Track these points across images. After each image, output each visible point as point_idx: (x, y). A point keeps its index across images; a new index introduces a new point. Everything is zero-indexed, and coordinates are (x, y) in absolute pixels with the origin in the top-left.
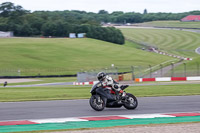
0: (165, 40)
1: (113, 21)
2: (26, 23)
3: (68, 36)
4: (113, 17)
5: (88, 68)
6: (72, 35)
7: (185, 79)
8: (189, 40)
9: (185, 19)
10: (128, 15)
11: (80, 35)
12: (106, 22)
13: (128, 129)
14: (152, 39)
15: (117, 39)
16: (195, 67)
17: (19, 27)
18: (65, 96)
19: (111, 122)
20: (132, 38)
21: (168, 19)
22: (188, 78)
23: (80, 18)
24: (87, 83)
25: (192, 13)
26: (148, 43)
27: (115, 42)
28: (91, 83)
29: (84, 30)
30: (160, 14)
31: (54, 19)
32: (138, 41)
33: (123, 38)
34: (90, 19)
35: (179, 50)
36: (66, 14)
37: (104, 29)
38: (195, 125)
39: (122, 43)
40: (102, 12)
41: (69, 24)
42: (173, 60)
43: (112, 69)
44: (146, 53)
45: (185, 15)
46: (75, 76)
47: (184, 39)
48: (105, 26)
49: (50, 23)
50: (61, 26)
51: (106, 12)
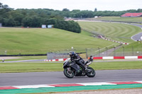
0: (110, 30)
1: (72, 17)
2: (11, 17)
3: (41, 27)
4: (72, 13)
5: (55, 49)
6: (44, 26)
7: (123, 58)
8: (127, 30)
9: (124, 15)
10: (83, 12)
11: (49, 26)
12: (68, 17)
14: (100, 30)
15: (75, 29)
16: (131, 49)
17: (6, 20)
18: (38, 69)
20: (86, 29)
21: (112, 16)
22: (126, 57)
23: (49, 14)
24: (54, 60)
25: (129, 11)
26: (98, 32)
27: (74, 31)
28: (57, 60)
29: (52, 23)
30: (106, 12)
31: (31, 15)
32: (91, 31)
33: (80, 28)
34: (57, 15)
35: (119, 37)
36: (39, 11)
37: (66, 22)
38: (131, 90)
39: (79, 32)
40: (65, 10)
41: (42, 18)
42: (115, 45)
43: (72, 50)
44: (96, 39)
45: (123, 13)
46: (46, 55)
47: (123, 30)
48: (67, 20)
49: (28, 17)
50: (36, 20)
51: (68, 10)
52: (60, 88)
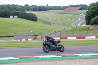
0: (57, 19)
1: (31, 10)
3: (9, 17)
4: (31, 8)
5: (19, 33)
6: (11, 17)
7: (66, 38)
8: (69, 20)
10: (39, 7)
11: (15, 17)
12: (28, 10)
13: (39, 63)
14: (50, 19)
16: (72, 32)
18: (8, 46)
19: (30, 59)
20: (41, 18)
22: (68, 38)
23: (15, 8)
24: (19, 40)
25: (70, 6)
26: (49, 21)
27: (33, 20)
28: (21, 40)
29: (17, 14)
30: (54, 7)
31: (2, 9)
32: (44, 20)
33: (36, 18)
34: (20, 9)
35: (64, 24)
36: (8, 6)
37: (27, 14)
38: (71, 61)
39: (36, 21)
40: (26, 5)
41: (10, 11)
42: (61, 29)
43: (31, 33)
44: (48, 26)
45: (66, 7)
46: (13, 37)
47: (66, 19)
48: (28, 12)
49: (0, 10)
50: (6, 12)
51: (28, 6)
52: (23, 60)
